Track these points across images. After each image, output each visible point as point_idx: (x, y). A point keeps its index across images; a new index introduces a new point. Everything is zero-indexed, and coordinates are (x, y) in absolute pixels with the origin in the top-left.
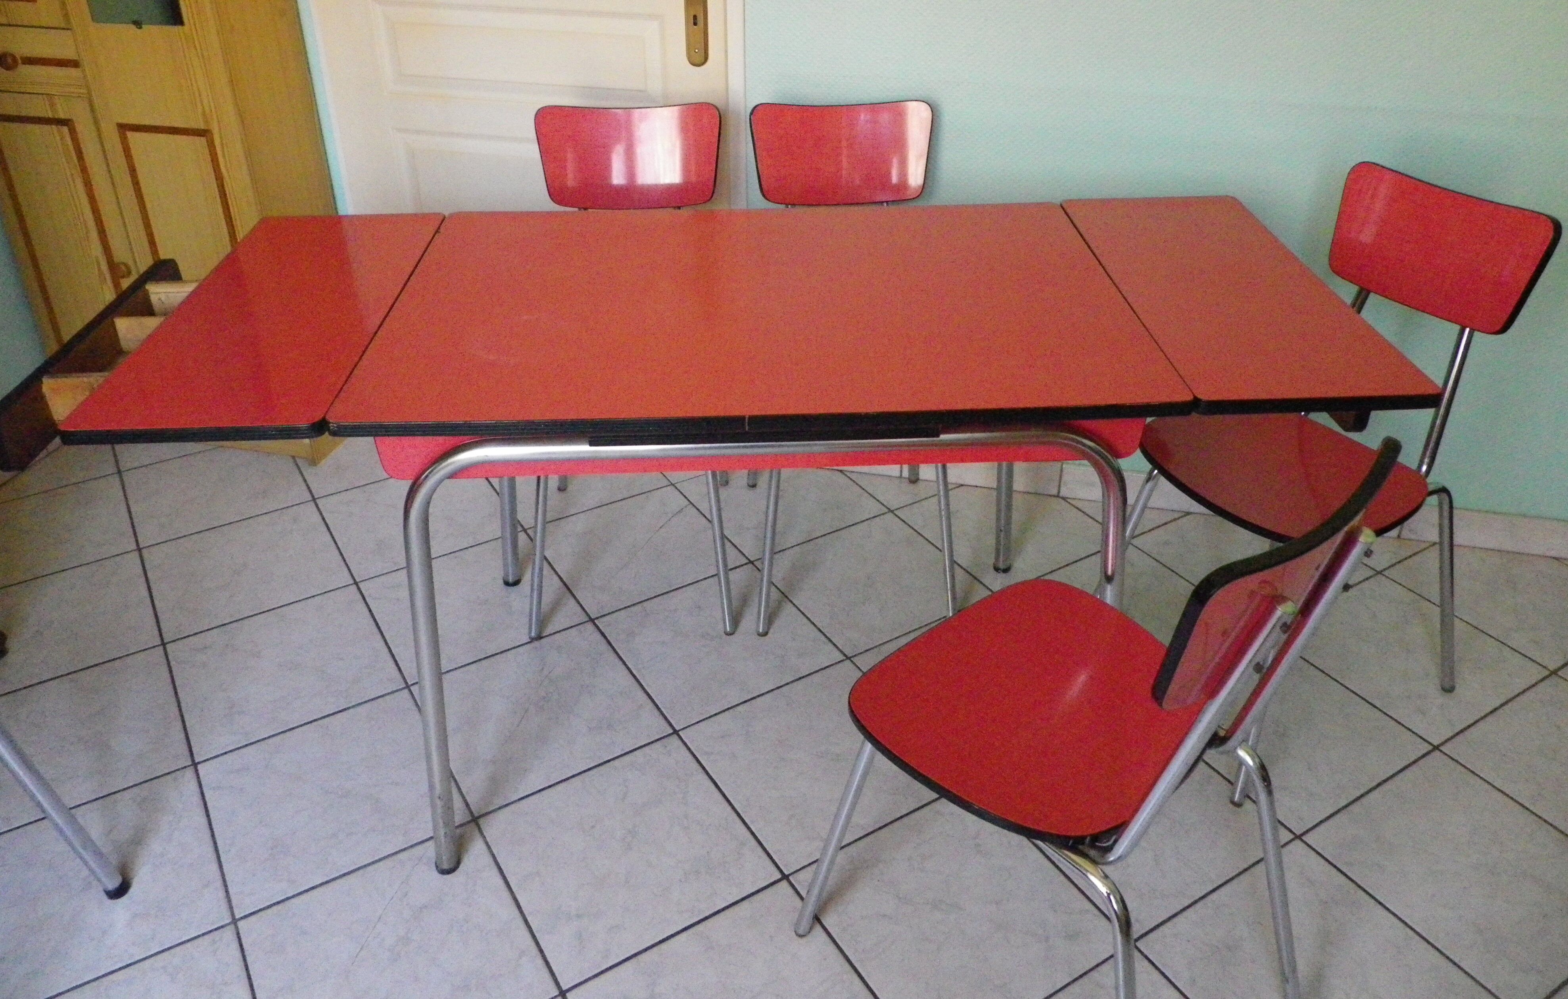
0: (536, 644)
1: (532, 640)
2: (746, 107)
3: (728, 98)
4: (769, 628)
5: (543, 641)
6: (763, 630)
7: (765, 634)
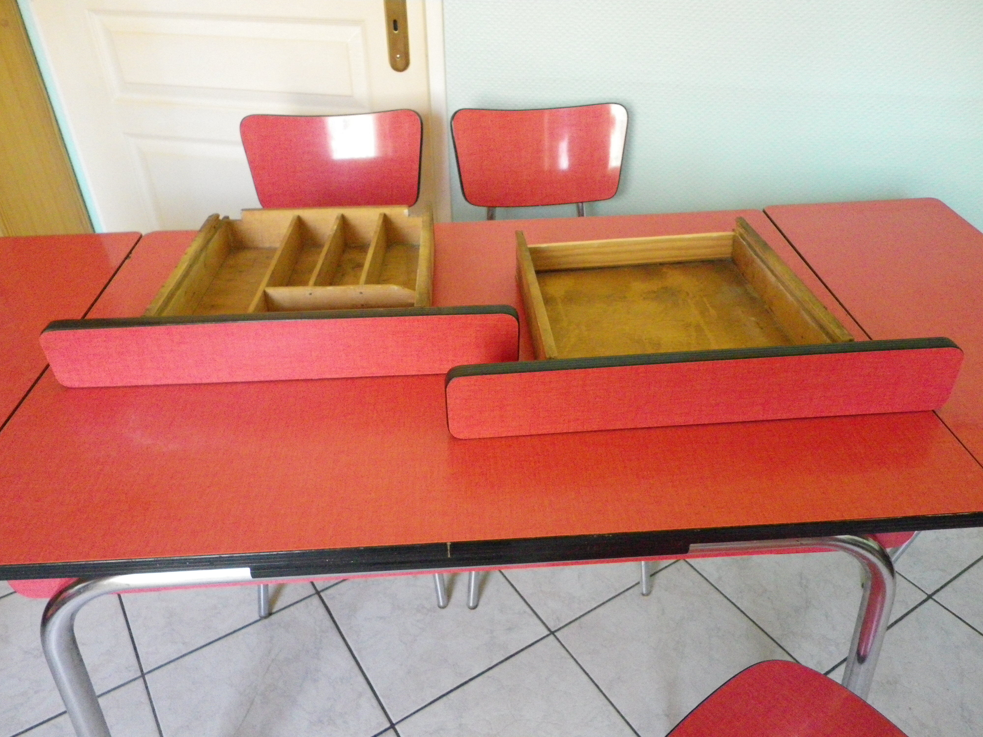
0: (266, 621)
1: (262, 618)
2: (447, 110)
3: (429, 100)
4: (478, 601)
5: (273, 617)
6: (473, 603)
7: (475, 608)
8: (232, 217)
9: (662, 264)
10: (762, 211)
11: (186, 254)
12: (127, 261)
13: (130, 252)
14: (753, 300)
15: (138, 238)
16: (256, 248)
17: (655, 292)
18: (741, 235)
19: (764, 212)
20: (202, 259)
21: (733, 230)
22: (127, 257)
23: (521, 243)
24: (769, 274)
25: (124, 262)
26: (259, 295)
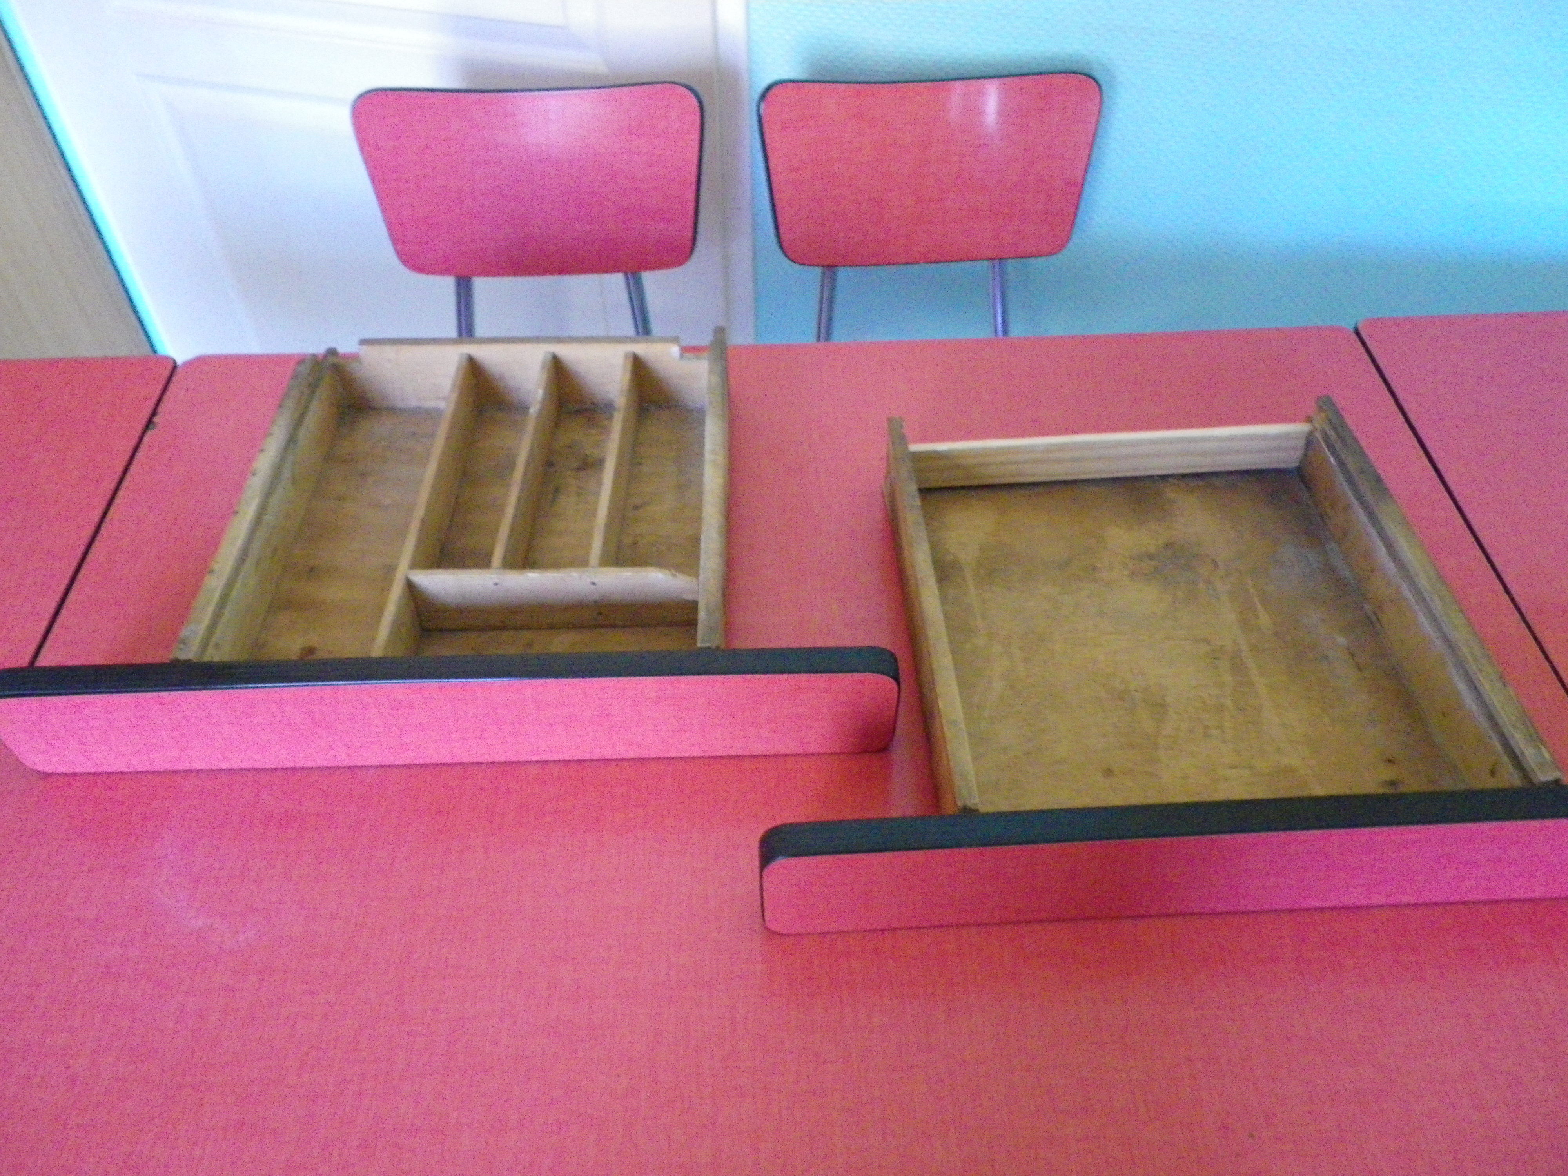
8: (341, 350)
9: (1164, 478)
10: (1351, 328)
11: (254, 474)
12: (150, 433)
13: (154, 413)
14: (1340, 584)
15: (167, 373)
16: (392, 410)
17: (1151, 557)
18: (1326, 437)
19: (1357, 333)
20: (287, 473)
21: (1309, 419)
22: (149, 424)
23: (899, 439)
24: (1382, 551)
25: (141, 438)
26: (397, 591)
